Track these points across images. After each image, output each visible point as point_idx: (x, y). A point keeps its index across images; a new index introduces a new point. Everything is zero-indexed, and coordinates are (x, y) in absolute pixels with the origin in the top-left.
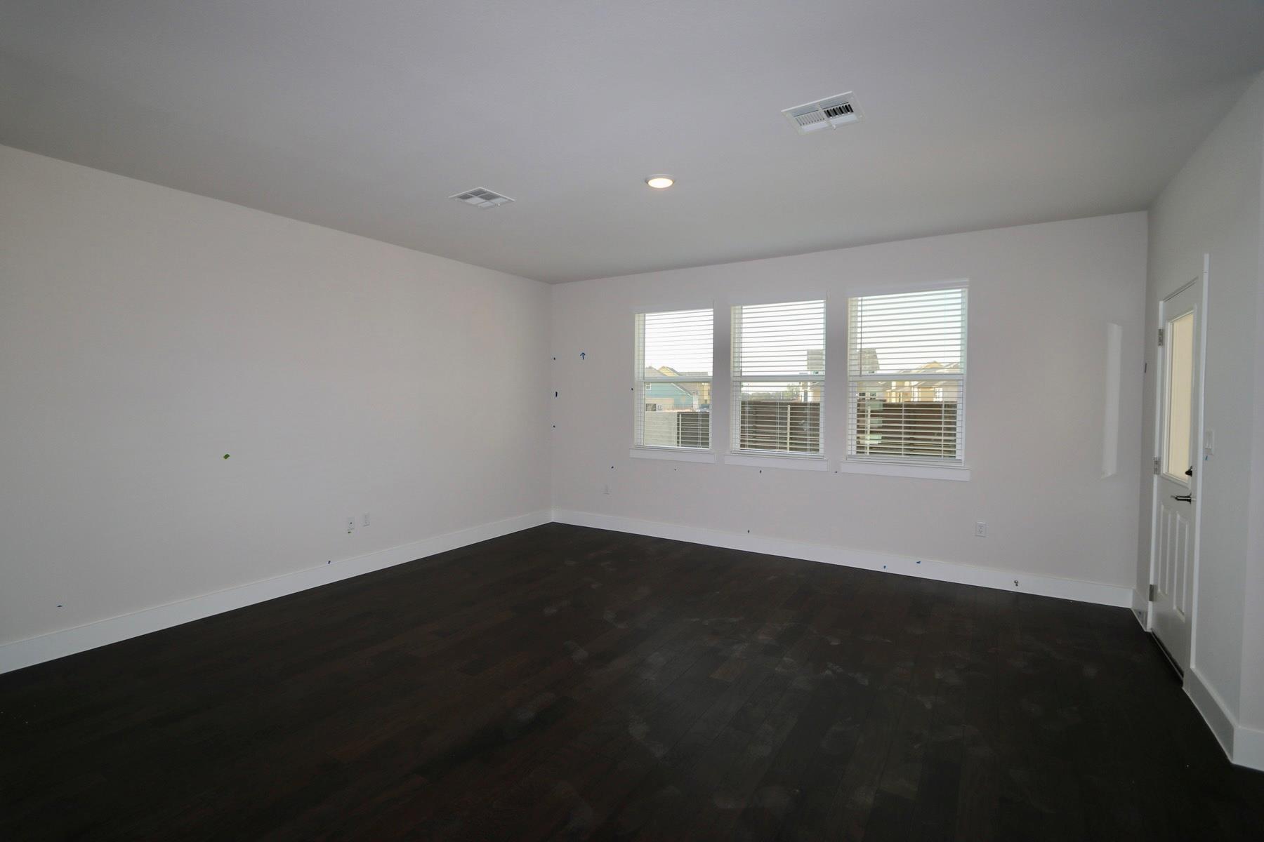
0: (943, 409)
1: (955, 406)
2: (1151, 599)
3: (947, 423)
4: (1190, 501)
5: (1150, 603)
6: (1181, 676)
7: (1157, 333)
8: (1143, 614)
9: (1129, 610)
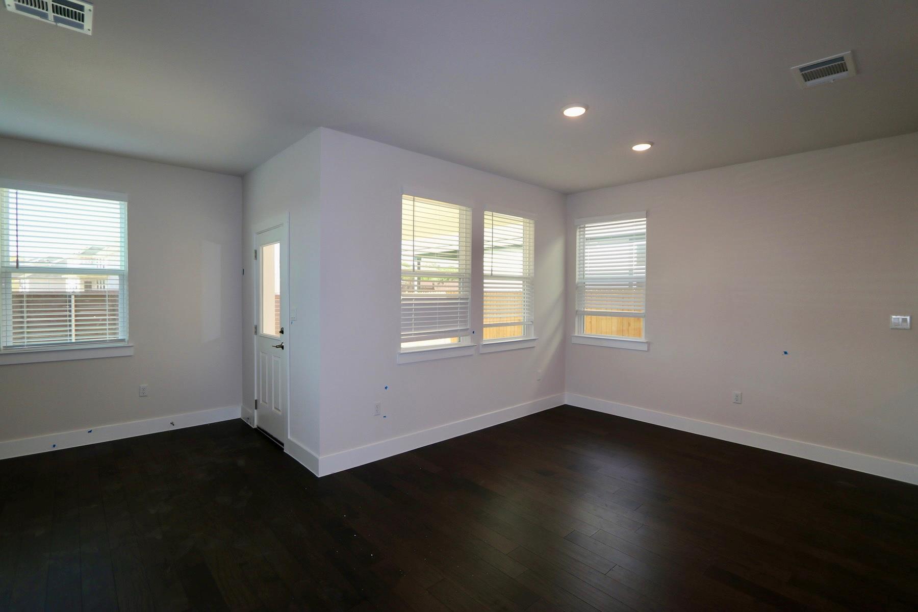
0: (107, 299)
1: (117, 296)
2: (256, 408)
3: (110, 310)
4: (283, 347)
5: (255, 410)
6: (282, 447)
7: (254, 252)
8: (251, 418)
9: (239, 419)
